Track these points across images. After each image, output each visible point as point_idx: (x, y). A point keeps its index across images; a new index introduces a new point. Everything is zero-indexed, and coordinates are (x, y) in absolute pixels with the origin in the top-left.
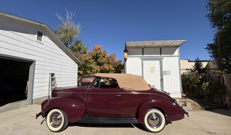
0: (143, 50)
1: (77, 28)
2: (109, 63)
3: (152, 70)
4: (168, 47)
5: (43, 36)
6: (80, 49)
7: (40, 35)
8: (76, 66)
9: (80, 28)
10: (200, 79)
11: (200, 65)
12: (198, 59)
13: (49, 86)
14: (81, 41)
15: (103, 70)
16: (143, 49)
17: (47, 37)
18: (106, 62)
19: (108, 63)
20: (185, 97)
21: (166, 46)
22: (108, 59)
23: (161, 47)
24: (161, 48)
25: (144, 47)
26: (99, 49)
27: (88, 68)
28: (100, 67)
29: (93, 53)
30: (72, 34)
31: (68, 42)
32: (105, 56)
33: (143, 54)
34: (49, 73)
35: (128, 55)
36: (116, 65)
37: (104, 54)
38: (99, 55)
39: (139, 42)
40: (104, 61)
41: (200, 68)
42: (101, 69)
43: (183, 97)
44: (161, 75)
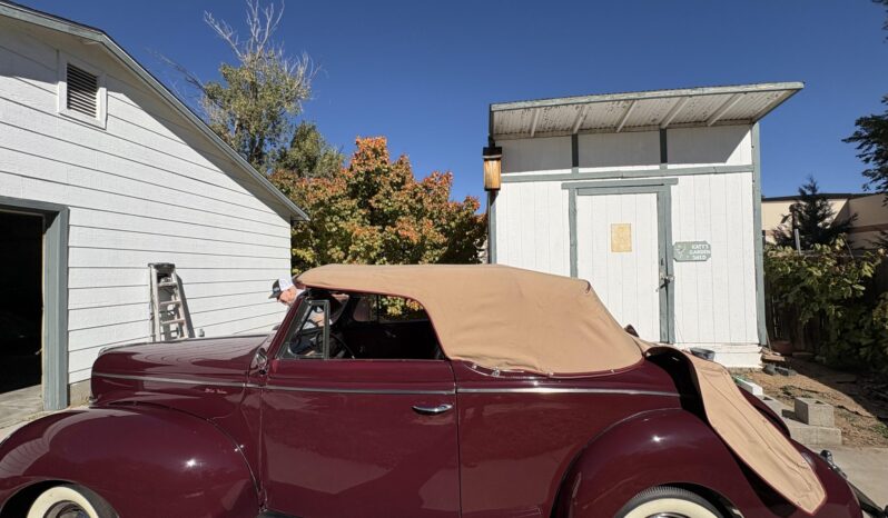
0: (574, 146)
1: (297, 74)
2: (419, 214)
3: (621, 240)
4: (699, 123)
5: (101, 92)
6: (312, 163)
7: (81, 83)
8: (285, 231)
9: (307, 72)
10: (865, 280)
11: (820, 212)
12: (813, 189)
13: (153, 319)
14: (314, 127)
15: (393, 241)
16: (575, 139)
17: (121, 96)
18: (406, 208)
19: (419, 211)
20: (778, 363)
21: (691, 118)
22: (416, 194)
23: (664, 126)
24: (663, 133)
25: (581, 130)
26: (375, 150)
27: (330, 235)
28: (381, 231)
29: (351, 170)
30: (277, 101)
31: (261, 134)
32: (403, 183)
33: (576, 164)
34: (149, 265)
35: (503, 169)
36: (454, 220)
37: (398, 176)
38: (378, 179)
39: (558, 101)
40: (397, 205)
41: (820, 224)
42: (386, 242)
43: (772, 368)
44: (661, 263)
